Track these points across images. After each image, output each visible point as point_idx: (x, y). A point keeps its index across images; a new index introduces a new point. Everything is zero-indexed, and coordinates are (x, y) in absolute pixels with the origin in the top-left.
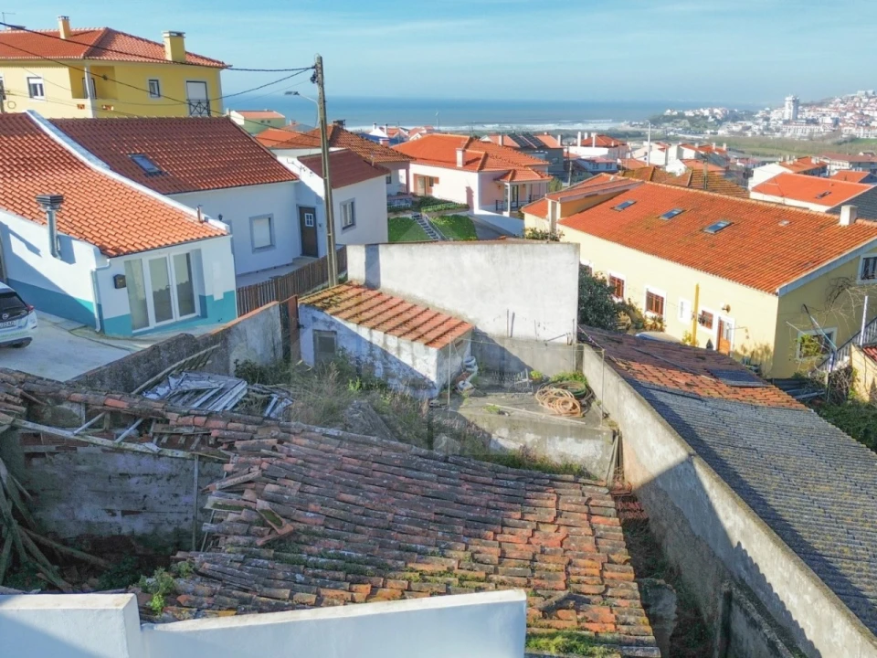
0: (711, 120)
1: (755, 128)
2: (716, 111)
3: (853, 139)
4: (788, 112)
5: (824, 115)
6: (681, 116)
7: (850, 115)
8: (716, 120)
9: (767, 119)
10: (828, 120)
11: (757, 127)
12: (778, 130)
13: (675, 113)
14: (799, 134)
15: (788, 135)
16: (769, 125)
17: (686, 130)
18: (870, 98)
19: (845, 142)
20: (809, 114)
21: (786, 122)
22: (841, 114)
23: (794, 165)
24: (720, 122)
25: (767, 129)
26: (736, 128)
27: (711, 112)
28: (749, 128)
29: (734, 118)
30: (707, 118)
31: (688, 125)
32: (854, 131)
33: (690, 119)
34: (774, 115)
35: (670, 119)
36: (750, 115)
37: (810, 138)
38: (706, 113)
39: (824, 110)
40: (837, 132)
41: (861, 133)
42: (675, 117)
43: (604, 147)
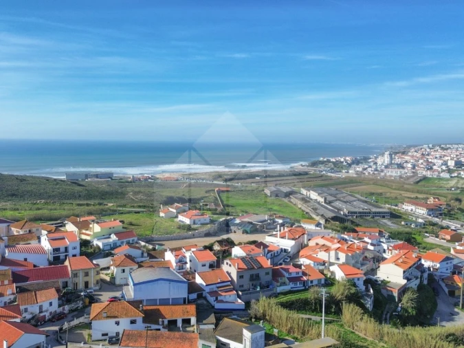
0: (345, 164)
1: (369, 170)
2: (347, 158)
3: (425, 178)
4: (386, 159)
5: (406, 162)
6: (329, 161)
7: (421, 161)
8: (348, 164)
9: (376, 163)
10: (409, 165)
11: (370, 169)
12: (382, 171)
13: (325, 159)
14: (394, 174)
15: (388, 174)
16: (377, 168)
17: (332, 170)
18: (431, 149)
19: (420, 181)
20: (397, 160)
21: (387, 167)
22: (416, 161)
23: (403, 262)
24: (350, 165)
25: (376, 170)
26: (359, 169)
27: (345, 160)
28: (365, 169)
29: (357, 162)
30: (343, 162)
31: (333, 166)
32: (424, 173)
33: (333, 162)
34: (379, 161)
35: (322, 163)
36: (366, 159)
37: (401, 177)
38: (342, 160)
39: (407, 158)
40: (415, 174)
41: (429, 174)
42: (325, 162)
43: (293, 239)
